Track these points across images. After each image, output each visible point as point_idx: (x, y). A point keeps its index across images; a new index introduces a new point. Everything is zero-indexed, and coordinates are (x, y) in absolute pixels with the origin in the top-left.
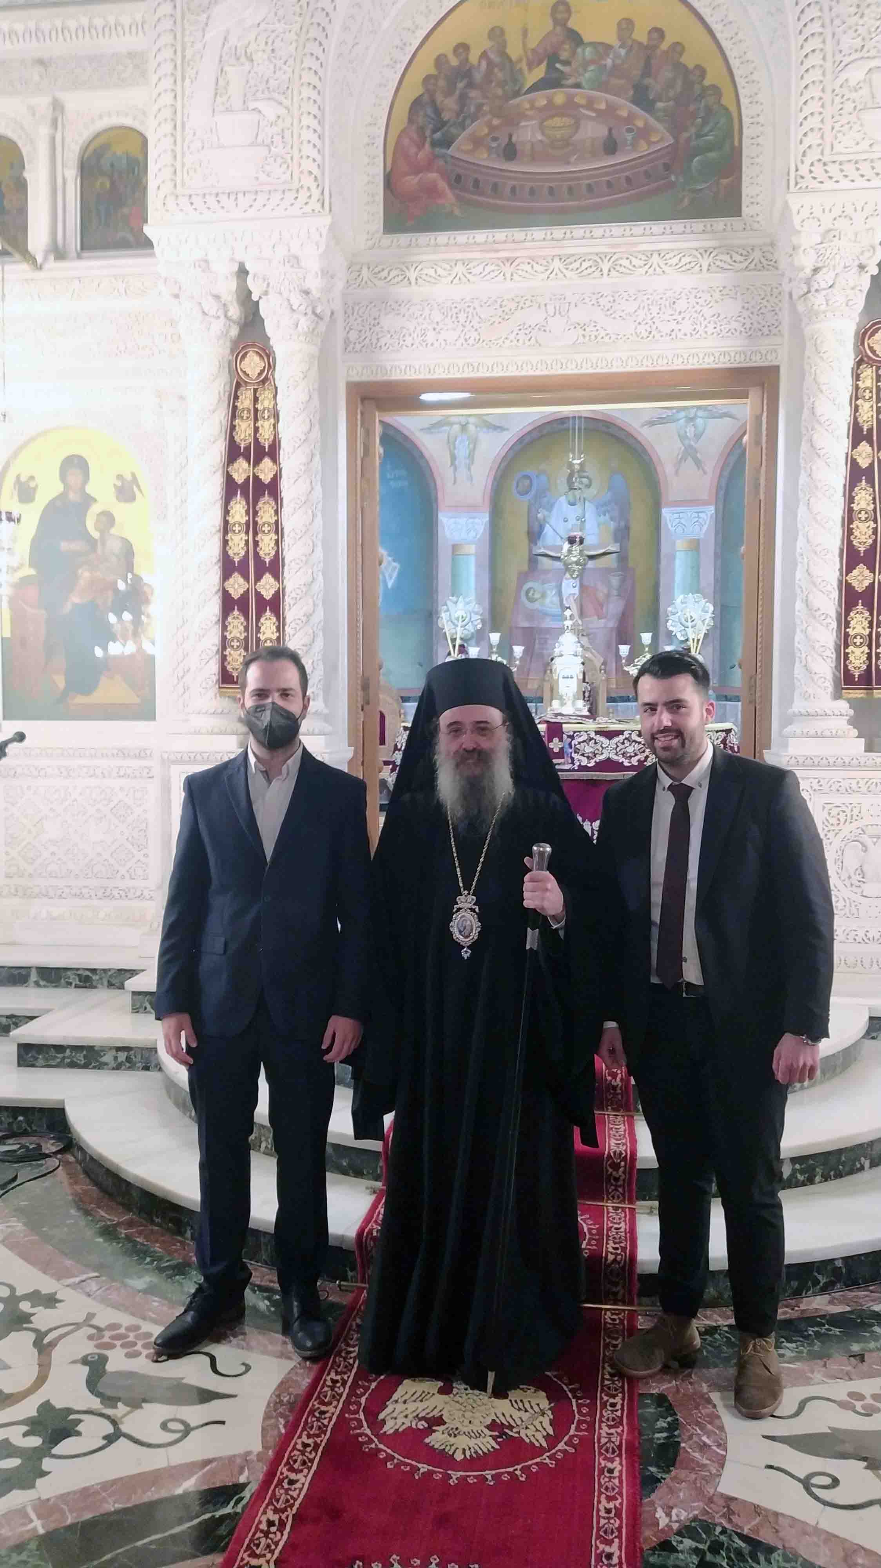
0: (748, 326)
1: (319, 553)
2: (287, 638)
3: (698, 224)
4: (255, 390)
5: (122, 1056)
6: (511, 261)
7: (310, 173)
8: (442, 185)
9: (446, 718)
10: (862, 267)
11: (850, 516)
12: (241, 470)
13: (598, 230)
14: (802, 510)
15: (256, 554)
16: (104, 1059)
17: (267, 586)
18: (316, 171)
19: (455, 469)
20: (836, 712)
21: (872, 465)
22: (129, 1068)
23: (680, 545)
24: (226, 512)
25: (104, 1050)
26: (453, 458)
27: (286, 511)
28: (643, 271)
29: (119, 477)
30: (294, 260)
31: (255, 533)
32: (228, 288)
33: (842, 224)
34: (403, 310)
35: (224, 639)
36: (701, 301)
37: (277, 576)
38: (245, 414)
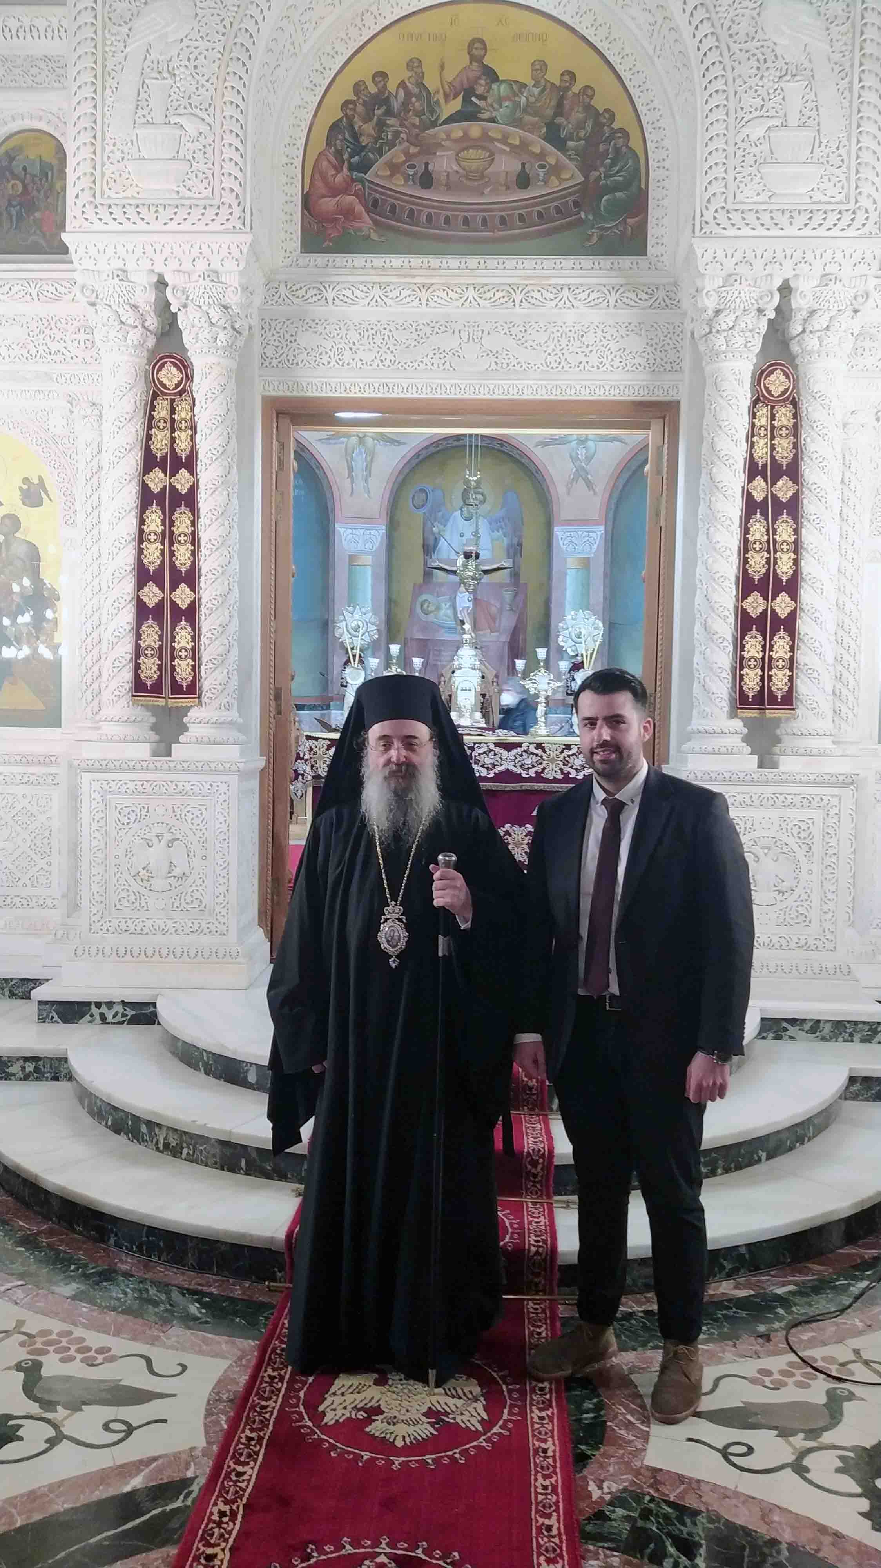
0: (652, 361)
1: (236, 565)
2: (202, 648)
3: (606, 261)
4: (172, 401)
5: (30, 1066)
6: (426, 287)
7: (232, 190)
8: (359, 208)
9: (375, 732)
10: (760, 311)
11: (745, 546)
12: (157, 480)
13: (511, 261)
14: (701, 540)
15: (173, 566)
16: (11, 1070)
17: (183, 596)
18: (237, 189)
19: (352, 482)
20: (732, 730)
21: (766, 498)
22: (37, 1079)
23: (571, 562)
24: (142, 522)
25: (11, 1061)
26: (351, 469)
27: (203, 521)
28: (553, 303)
29: (26, 480)
30: (214, 275)
31: (171, 544)
32: (146, 298)
33: (742, 269)
34: (320, 329)
35: (138, 647)
36: (608, 336)
37: (193, 586)
38: (162, 425)
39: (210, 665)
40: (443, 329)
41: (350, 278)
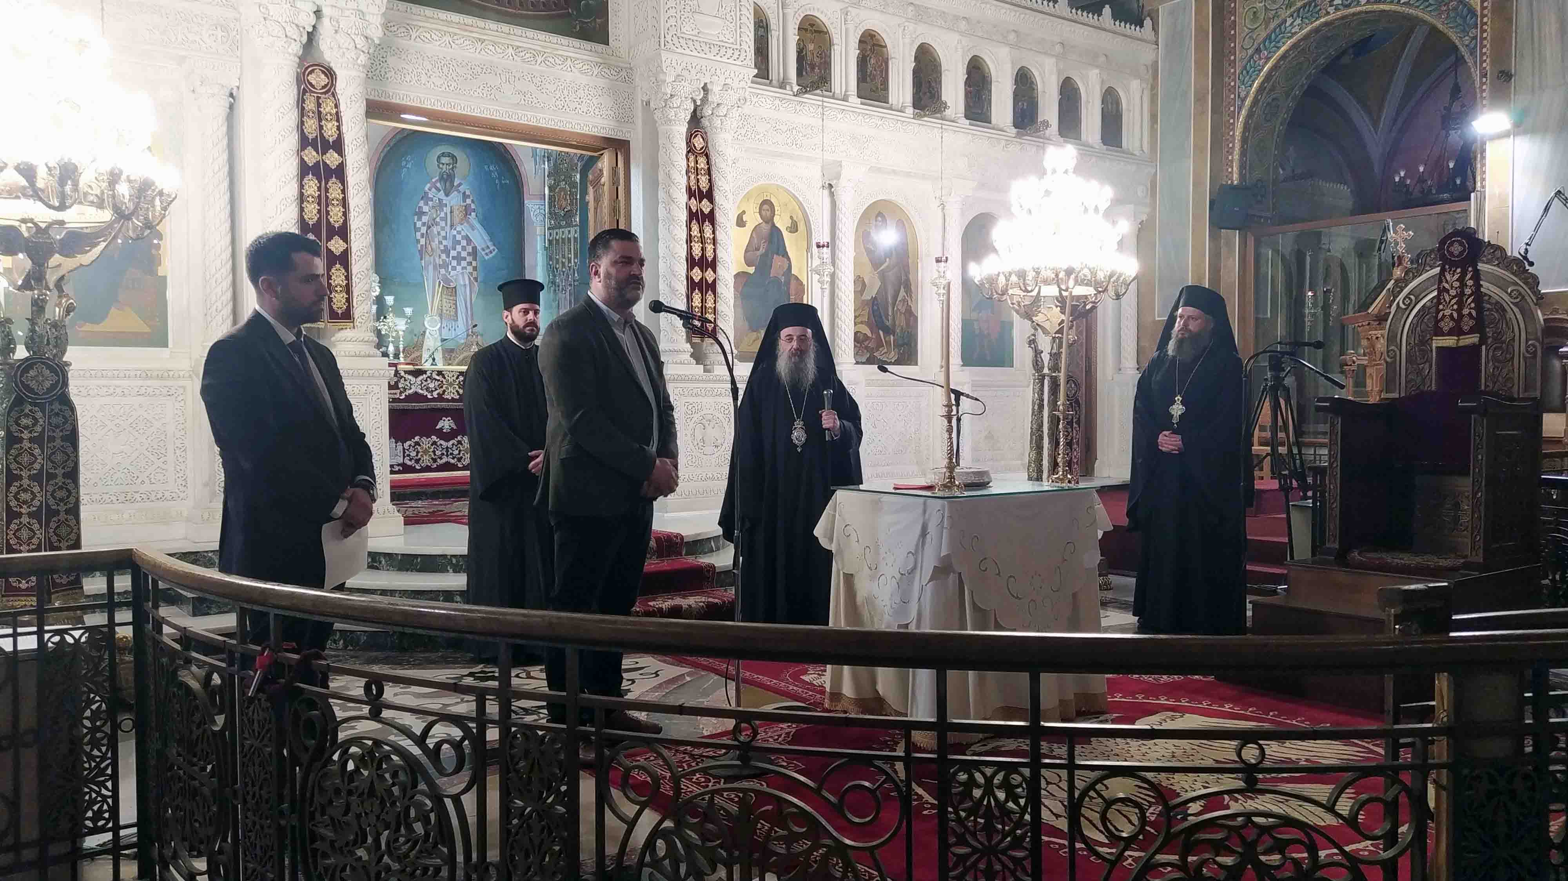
0: (617, 114)
2: (354, 285)
3: (588, 45)
4: (318, 98)
6: (483, 41)
10: (693, 99)
11: (690, 239)
12: (312, 156)
15: (328, 222)
17: (337, 245)
20: (686, 348)
21: (698, 210)
24: (302, 186)
27: (351, 191)
28: (560, 67)
31: (326, 205)
32: (305, 21)
34: (404, 57)
36: (592, 94)
37: (344, 238)
38: (311, 114)
39: (360, 298)
40: (489, 71)
41: (426, 25)
